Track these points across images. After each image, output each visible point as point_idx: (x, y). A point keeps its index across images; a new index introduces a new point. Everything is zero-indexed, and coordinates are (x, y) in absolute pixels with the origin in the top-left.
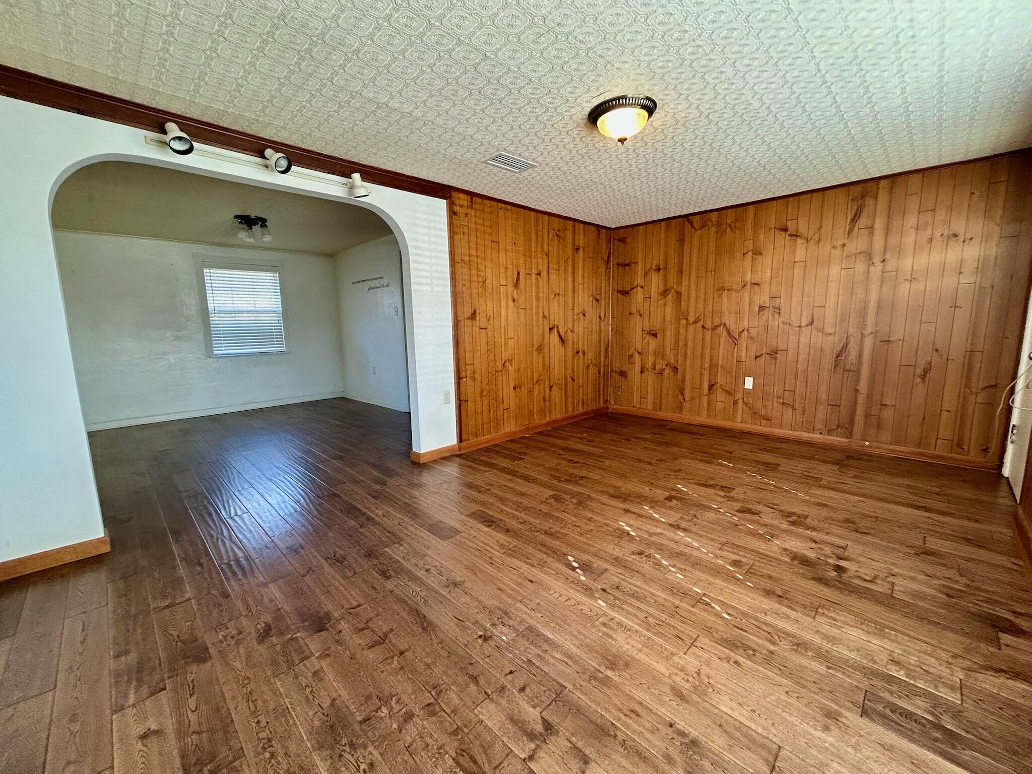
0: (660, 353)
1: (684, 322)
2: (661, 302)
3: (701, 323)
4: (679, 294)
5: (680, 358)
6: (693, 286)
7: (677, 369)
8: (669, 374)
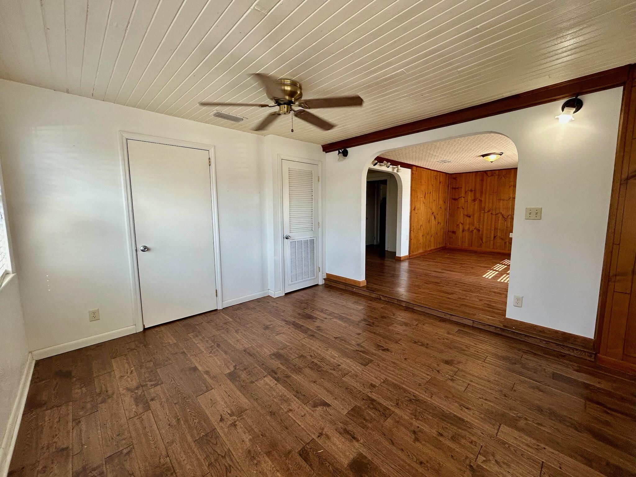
0: (472, 224)
1: (483, 212)
2: (473, 204)
3: (490, 212)
4: (481, 201)
5: (481, 226)
6: (487, 198)
7: (479, 230)
8: (476, 232)
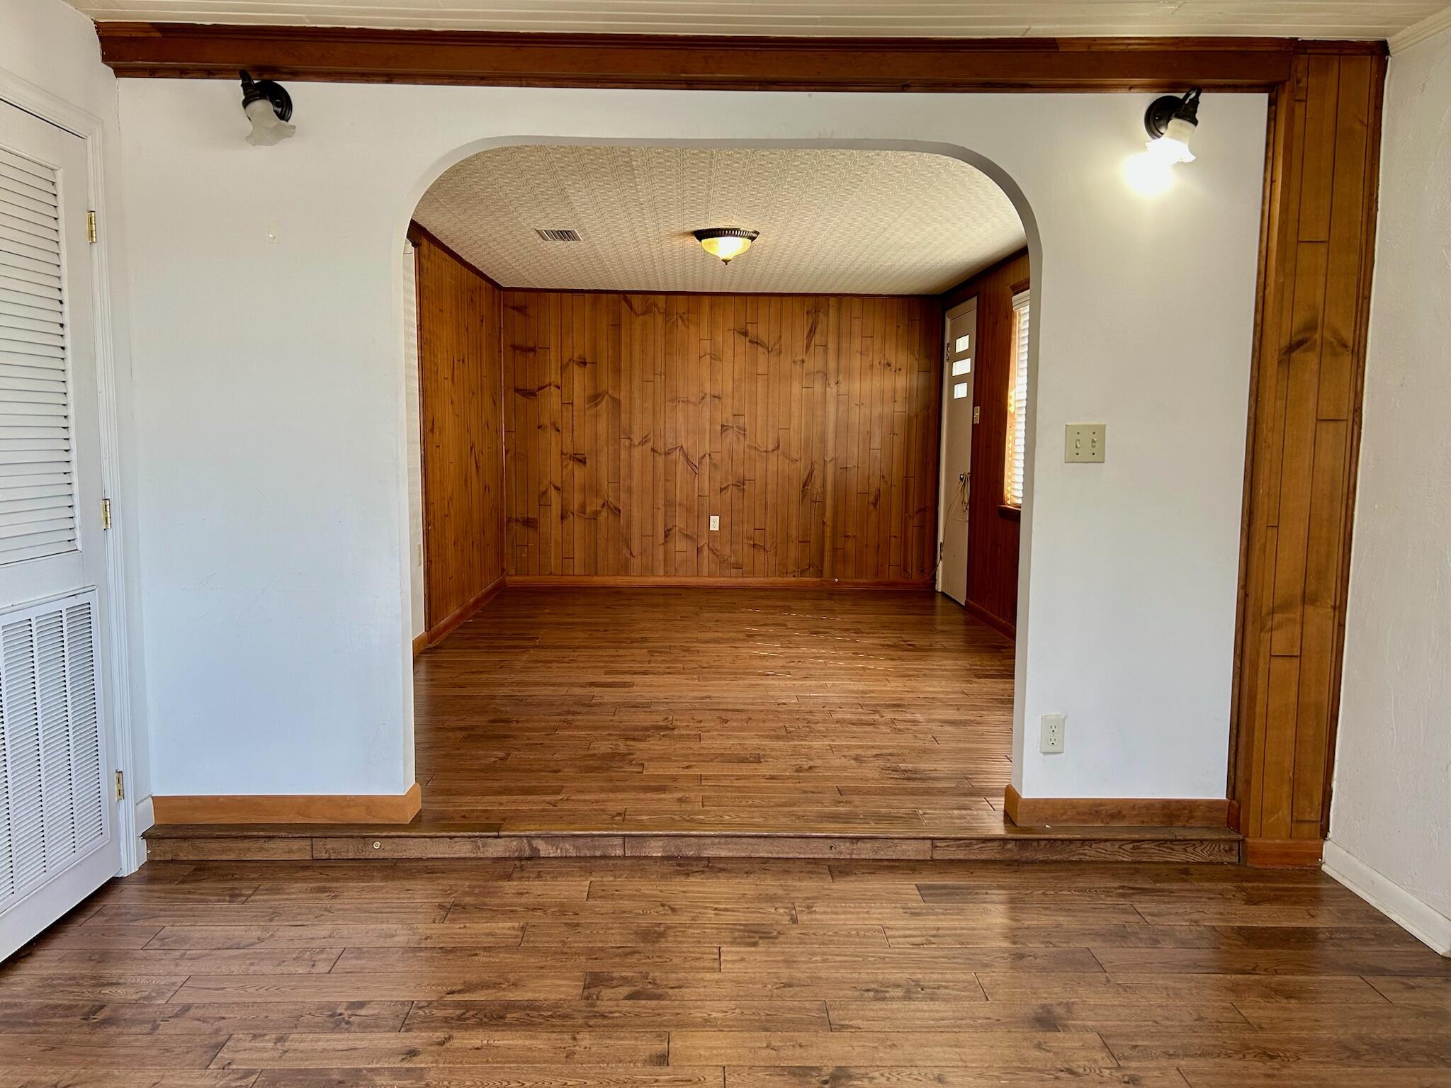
0: (593, 487)
1: (627, 442)
2: (592, 411)
3: (650, 445)
4: (616, 402)
5: (622, 495)
6: (637, 394)
7: (620, 511)
8: (607, 518)
